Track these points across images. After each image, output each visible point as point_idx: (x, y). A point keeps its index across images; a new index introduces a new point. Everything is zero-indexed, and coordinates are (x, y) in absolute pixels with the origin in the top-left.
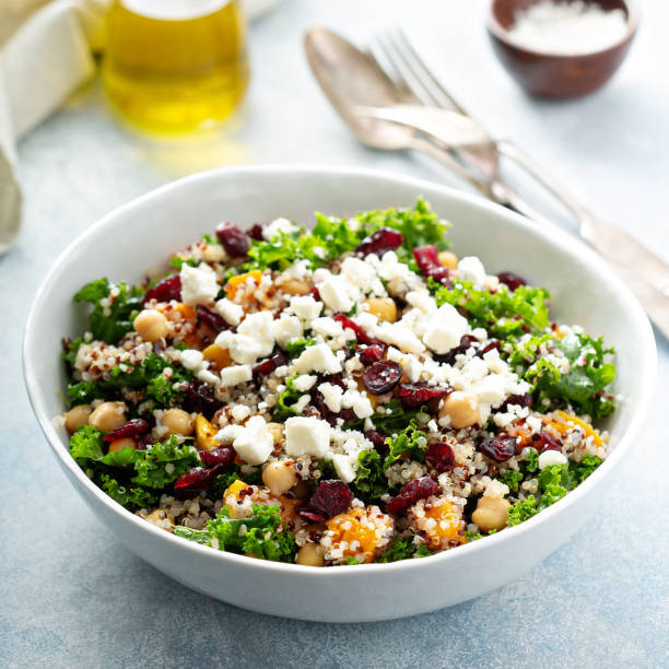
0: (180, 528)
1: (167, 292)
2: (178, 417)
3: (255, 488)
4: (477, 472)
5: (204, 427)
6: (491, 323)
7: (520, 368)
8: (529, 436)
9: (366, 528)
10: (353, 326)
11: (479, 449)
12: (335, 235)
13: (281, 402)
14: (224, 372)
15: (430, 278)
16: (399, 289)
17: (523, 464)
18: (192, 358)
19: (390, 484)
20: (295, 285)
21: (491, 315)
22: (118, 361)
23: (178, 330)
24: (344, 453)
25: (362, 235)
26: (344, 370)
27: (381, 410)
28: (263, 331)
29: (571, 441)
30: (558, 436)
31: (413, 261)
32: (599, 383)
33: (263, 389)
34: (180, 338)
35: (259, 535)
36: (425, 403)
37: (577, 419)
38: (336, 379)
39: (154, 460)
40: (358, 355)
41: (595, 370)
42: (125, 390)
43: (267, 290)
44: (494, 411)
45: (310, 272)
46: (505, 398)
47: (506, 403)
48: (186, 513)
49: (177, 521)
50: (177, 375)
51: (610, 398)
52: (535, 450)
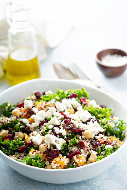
0: (18, 159)
1: (21, 106)
2: (21, 134)
3: (36, 151)
4: (90, 149)
5: (26, 136)
6: (96, 115)
7: (103, 126)
8: (103, 141)
9: (62, 161)
10: (63, 114)
11: (91, 144)
12: (62, 94)
13: (45, 131)
14: (32, 124)
15: (83, 105)
16: (75, 107)
17: (102, 148)
18: (25, 120)
19: (69, 151)
20: (51, 105)
21: (97, 113)
22: (8, 121)
23: (23, 114)
24: (59, 143)
25: (68, 95)
26: (60, 124)
27: (68, 134)
28: (42, 115)
29: (113, 143)
30: (110, 142)
31: (79, 101)
32: (122, 130)
33: (41, 128)
34: (23, 116)
35: (36, 162)
36: (79, 132)
37: (116, 138)
38: (58, 126)
39: (14, 144)
40: (64, 121)
41: (121, 127)
42: (9, 128)
43: (44, 106)
44: (96, 135)
45: (55, 102)
46: (98, 132)
47: (98, 133)
48: (20, 156)
49: (18, 158)
50: (21, 124)
51: (124, 134)
52: (105, 145)
